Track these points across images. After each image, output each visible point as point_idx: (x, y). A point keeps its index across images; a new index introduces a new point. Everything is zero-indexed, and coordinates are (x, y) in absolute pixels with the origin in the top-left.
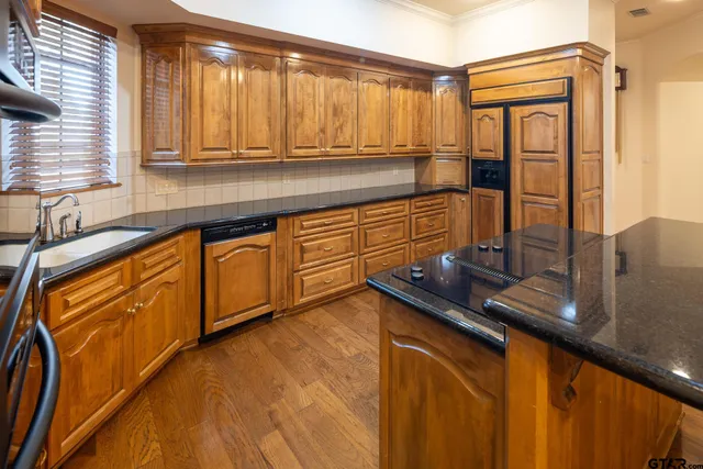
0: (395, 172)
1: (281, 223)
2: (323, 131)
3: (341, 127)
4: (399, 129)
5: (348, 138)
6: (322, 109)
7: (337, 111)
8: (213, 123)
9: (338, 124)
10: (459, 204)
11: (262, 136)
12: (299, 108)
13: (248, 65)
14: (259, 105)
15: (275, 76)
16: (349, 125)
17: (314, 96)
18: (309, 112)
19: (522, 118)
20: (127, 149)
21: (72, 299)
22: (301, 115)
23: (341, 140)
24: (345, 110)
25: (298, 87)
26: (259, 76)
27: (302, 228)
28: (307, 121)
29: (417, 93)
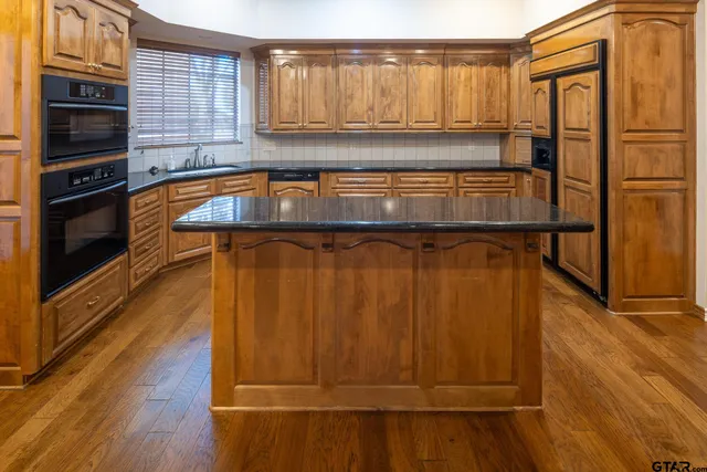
0: (471, 148)
1: (322, 175)
2: (372, 109)
3: (389, 106)
4: (460, 105)
5: (397, 114)
6: (370, 92)
7: (384, 92)
8: (286, 105)
9: (385, 103)
10: (526, 184)
11: (320, 113)
12: (349, 92)
13: (310, 64)
14: (316, 91)
15: (329, 69)
16: (397, 103)
17: (362, 81)
18: (358, 94)
19: (565, 90)
20: (248, 122)
21: (181, 191)
22: (351, 97)
23: (389, 117)
24: (393, 91)
25: (348, 76)
26: (317, 71)
27: (338, 182)
28: (356, 102)
29: (485, 69)
